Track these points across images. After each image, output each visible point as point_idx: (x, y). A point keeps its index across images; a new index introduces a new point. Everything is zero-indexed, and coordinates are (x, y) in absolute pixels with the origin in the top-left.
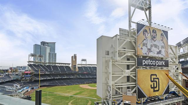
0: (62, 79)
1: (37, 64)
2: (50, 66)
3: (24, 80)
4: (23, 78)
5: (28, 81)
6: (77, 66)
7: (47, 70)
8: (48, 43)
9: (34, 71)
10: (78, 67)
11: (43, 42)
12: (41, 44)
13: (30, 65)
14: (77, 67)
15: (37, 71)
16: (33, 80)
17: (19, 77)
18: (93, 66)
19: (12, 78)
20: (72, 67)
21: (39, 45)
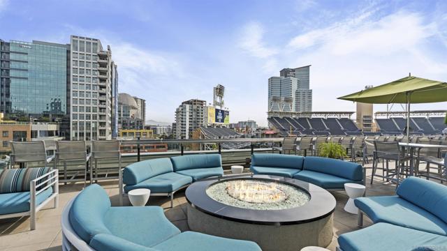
1: (281, 117)
2: (305, 118)
6: (374, 117)
7: (300, 129)
8: (293, 70)
9: (279, 131)
10: (377, 120)
12: (281, 75)
14: (374, 121)
15: (284, 130)
20: (358, 120)
21: (279, 78)
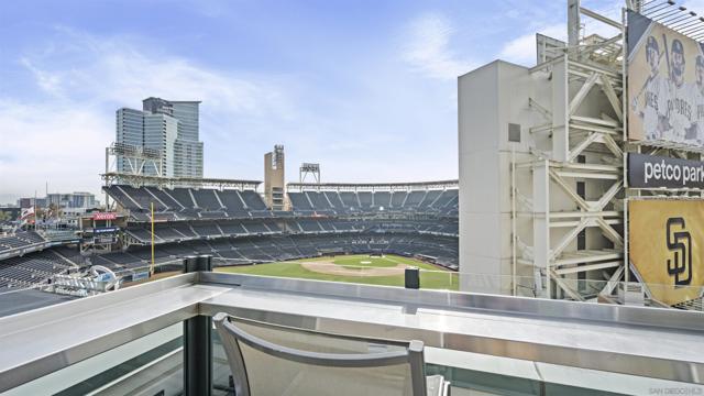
0: (233, 241)
1: (136, 186)
2: (187, 190)
3: (91, 247)
4: (88, 237)
5: (108, 250)
6: (286, 190)
7: (175, 208)
8: (169, 104)
9: (128, 213)
10: (289, 194)
11: (151, 98)
12: (145, 107)
13: (111, 190)
14: (285, 196)
15: (141, 211)
16: (125, 247)
17: (73, 236)
18: (343, 190)
19: (48, 238)
20: (266, 193)
21: (138, 112)
